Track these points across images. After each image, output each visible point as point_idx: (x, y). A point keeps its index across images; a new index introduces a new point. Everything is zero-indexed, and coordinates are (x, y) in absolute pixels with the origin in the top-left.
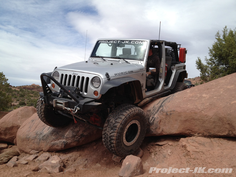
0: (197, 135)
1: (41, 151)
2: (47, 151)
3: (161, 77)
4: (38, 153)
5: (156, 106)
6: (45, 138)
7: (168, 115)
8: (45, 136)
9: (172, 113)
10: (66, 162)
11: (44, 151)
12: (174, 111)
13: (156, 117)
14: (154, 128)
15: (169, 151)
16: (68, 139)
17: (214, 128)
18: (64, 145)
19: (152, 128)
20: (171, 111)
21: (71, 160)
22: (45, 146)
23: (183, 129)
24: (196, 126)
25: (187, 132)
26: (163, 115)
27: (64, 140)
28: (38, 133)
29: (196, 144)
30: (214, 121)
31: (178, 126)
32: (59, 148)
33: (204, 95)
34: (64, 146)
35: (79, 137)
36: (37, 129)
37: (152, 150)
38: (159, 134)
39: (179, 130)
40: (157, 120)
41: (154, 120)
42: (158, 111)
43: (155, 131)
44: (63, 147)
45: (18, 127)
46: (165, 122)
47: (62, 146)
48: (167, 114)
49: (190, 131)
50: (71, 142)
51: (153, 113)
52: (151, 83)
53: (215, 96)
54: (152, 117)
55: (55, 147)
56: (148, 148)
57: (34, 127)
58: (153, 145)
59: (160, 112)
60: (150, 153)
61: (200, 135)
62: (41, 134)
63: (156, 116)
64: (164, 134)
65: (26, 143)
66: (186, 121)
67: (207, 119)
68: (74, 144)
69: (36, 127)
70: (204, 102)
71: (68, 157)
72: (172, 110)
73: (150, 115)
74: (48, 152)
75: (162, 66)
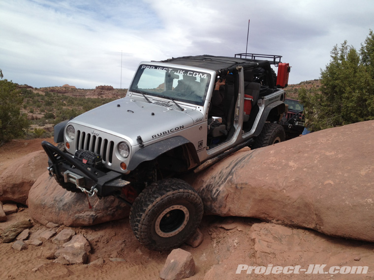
0: (275, 222)
1: (61, 225)
2: (70, 226)
3: (237, 122)
4: (58, 227)
5: (224, 171)
6: (66, 207)
7: (238, 188)
8: (66, 204)
9: (243, 186)
10: (95, 243)
11: (65, 226)
12: (246, 184)
13: (222, 191)
14: (217, 206)
15: (236, 241)
16: (98, 211)
17: (298, 216)
18: (92, 220)
19: (215, 206)
20: (242, 184)
21: (102, 241)
22: (67, 219)
23: (257, 211)
24: (274, 209)
25: (262, 216)
26: (231, 188)
27: (93, 213)
28: (57, 199)
29: (270, 239)
30: (298, 206)
31: (250, 207)
32: (86, 223)
33: (291, 163)
34: (93, 222)
35: (114, 209)
36: (55, 192)
37: (214, 235)
38: (225, 214)
39: (251, 212)
40: (222, 195)
41: (218, 194)
42: (225, 179)
43: (219, 210)
44: (91, 222)
45: (31, 184)
46: (233, 199)
47: (89, 221)
48: (236, 187)
49: (266, 216)
50: (103, 216)
51: (218, 183)
52: (220, 132)
53: (305, 168)
54: (216, 188)
55: (81, 221)
56: (210, 231)
57: (52, 189)
58: (216, 228)
59: (228, 183)
60: (212, 239)
61: (280, 222)
62: (61, 201)
63: (221, 189)
64: (231, 214)
65: (40, 212)
66: (261, 200)
67: (290, 202)
68: (108, 219)
69: (54, 189)
70: (289, 175)
71: (99, 236)
72: (244, 182)
73: (213, 186)
74: (70, 228)
75: (239, 106)
